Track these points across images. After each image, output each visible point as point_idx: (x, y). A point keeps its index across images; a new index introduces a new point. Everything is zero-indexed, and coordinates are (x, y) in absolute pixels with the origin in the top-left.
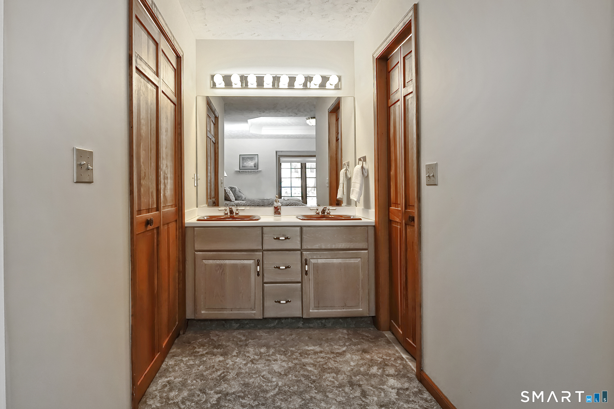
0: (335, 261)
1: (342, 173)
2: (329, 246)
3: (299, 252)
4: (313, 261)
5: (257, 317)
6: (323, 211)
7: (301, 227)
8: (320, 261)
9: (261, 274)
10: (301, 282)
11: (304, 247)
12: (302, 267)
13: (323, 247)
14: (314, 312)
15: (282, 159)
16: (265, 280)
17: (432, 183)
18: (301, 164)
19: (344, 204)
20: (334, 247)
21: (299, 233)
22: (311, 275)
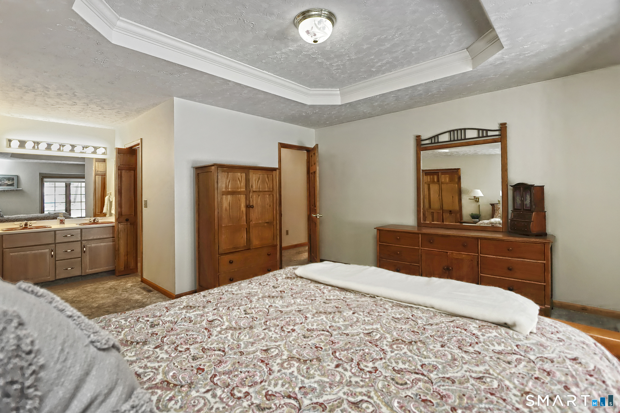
0: (102, 244)
1: (106, 198)
2: (98, 237)
3: (80, 242)
4: (88, 246)
5: (51, 280)
6: (94, 220)
7: (81, 229)
8: (93, 245)
9: (54, 256)
10: (81, 257)
11: (83, 239)
12: (82, 249)
13: (95, 238)
14: (89, 271)
15: (45, 180)
16: (57, 259)
17: (146, 207)
18: (66, 184)
19: (108, 215)
20: (101, 237)
21: (79, 232)
22: (87, 252)
